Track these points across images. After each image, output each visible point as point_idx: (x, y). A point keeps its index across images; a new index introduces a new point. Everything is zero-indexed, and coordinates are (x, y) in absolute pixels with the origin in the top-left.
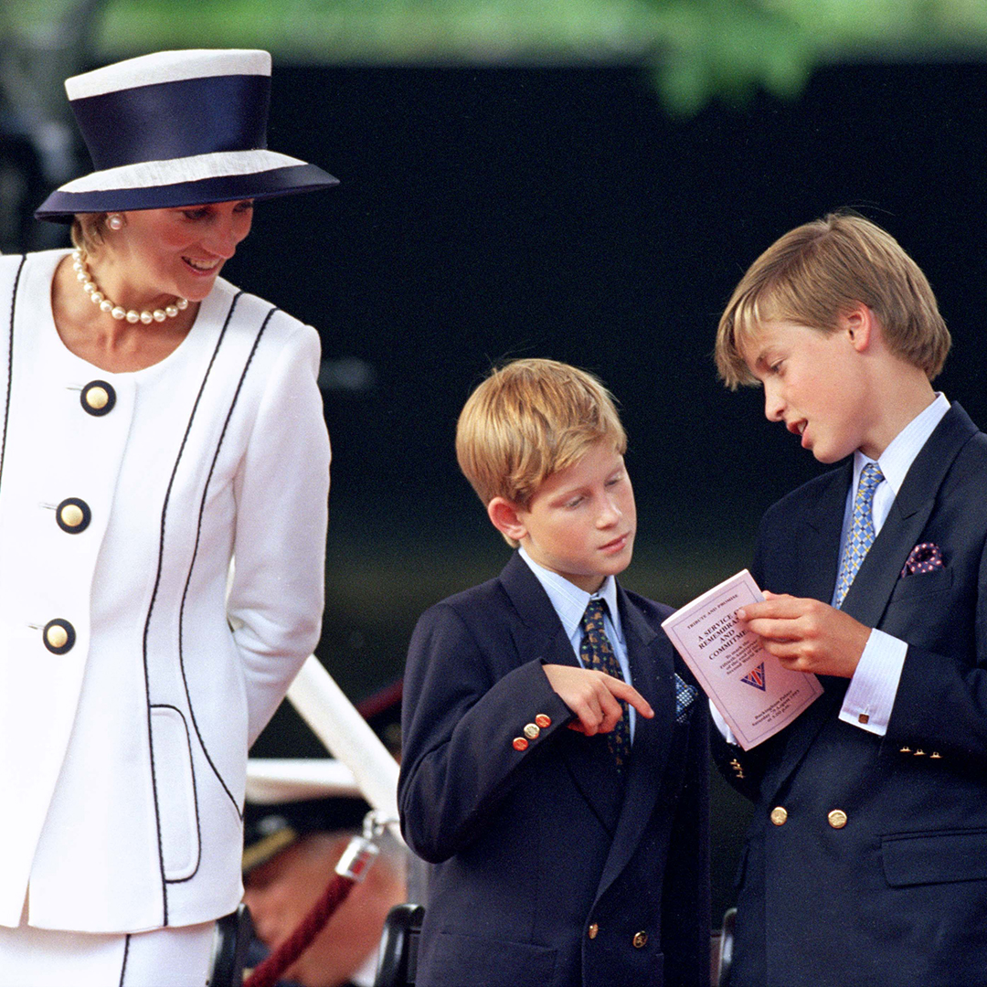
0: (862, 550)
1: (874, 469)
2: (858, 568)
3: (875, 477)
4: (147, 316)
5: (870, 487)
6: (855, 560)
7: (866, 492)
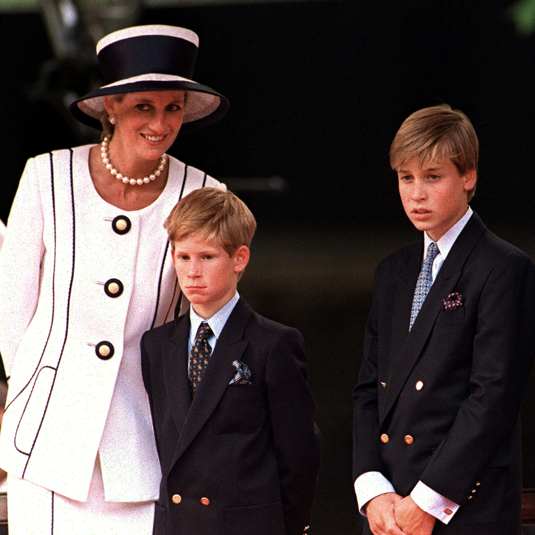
0: (426, 290)
1: (435, 247)
2: (424, 300)
3: (435, 251)
4: (141, 181)
5: (432, 256)
6: (422, 296)
7: (430, 259)
